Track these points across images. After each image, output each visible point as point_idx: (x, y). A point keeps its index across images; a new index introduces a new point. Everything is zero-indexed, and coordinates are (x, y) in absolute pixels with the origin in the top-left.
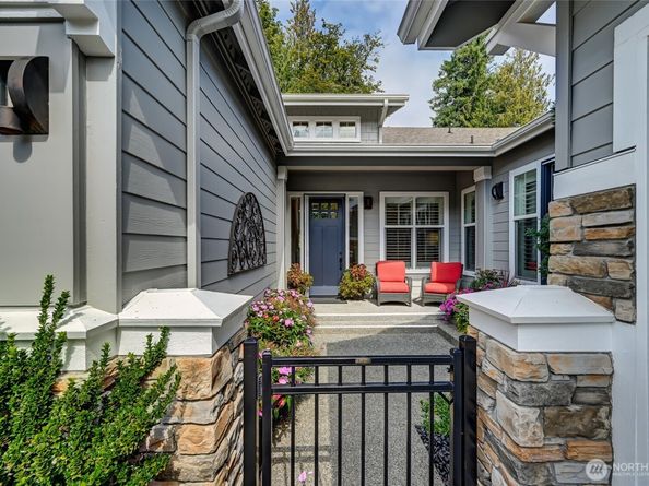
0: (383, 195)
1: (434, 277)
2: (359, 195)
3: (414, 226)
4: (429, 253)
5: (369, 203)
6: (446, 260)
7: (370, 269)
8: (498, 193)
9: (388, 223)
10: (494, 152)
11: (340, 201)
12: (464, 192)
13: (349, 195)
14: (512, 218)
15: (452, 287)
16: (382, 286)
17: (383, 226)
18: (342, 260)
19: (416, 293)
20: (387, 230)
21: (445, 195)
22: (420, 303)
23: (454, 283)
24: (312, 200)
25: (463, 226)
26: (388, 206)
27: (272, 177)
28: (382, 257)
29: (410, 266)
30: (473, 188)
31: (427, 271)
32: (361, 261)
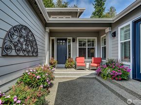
0: (78, 38)
1: (93, 62)
2: (71, 38)
3: (87, 47)
4: (91, 55)
5: (74, 40)
6: (96, 57)
7: (74, 60)
8: (114, 35)
9: (79, 46)
10: (113, 21)
11: (66, 40)
12: (101, 37)
13: (68, 38)
14: (119, 42)
15: (99, 65)
16: (78, 64)
17: (78, 47)
18: (66, 57)
19: (87, 66)
20: (79, 48)
21: (96, 38)
22: (89, 69)
23: (99, 63)
24: (58, 40)
25: (101, 47)
26: (79, 41)
27: (44, 31)
28: (78, 56)
29: (86, 59)
30: (105, 35)
31: (91, 60)
32: (71, 57)
